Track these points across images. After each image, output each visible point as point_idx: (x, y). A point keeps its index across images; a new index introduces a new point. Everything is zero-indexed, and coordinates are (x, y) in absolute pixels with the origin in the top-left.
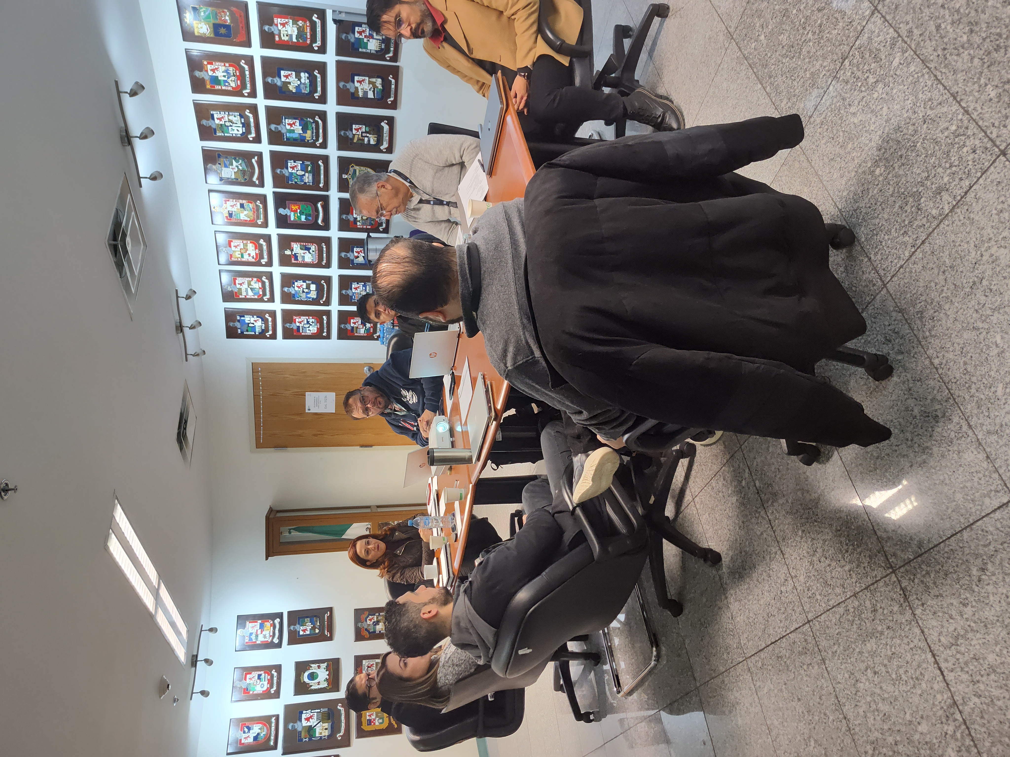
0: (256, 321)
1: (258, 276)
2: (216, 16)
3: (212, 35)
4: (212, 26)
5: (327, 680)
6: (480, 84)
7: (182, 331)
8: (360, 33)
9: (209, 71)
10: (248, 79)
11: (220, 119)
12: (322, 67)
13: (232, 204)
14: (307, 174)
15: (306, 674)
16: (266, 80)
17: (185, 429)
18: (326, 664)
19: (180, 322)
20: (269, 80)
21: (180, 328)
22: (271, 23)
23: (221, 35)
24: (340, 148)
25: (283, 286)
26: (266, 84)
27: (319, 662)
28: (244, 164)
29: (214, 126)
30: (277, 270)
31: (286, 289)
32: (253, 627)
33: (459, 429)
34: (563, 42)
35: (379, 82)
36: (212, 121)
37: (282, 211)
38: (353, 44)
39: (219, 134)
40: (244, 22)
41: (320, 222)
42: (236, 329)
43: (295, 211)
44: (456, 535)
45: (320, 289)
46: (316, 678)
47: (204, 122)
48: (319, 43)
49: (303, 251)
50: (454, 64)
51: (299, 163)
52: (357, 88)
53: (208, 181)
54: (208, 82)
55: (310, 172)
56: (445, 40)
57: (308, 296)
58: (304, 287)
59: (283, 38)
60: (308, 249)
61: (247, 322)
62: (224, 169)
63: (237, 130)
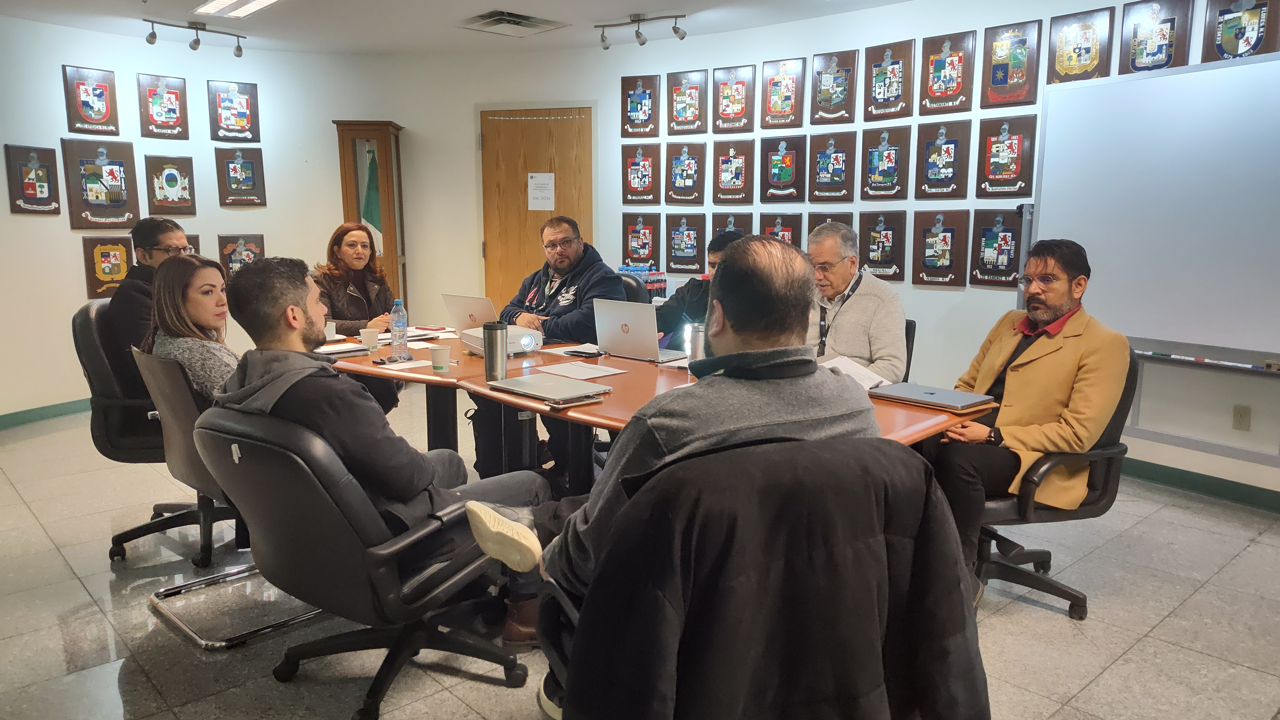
0: (644, 112)
1: (701, 116)
2: (1018, 66)
3: (994, 62)
4: (1005, 62)
5: (166, 198)
6: (972, 383)
7: (633, 21)
8: (1004, 239)
9: (951, 59)
10: (942, 105)
11: (893, 71)
12: (960, 194)
13: (790, 87)
14: (829, 176)
15: (175, 172)
16: (942, 127)
17: (509, 22)
18: (188, 197)
19: (644, 20)
20: (943, 130)
21: (637, 19)
22: (1011, 132)
23: (995, 73)
24: (863, 216)
25: (690, 146)
26: (937, 126)
27: (191, 188)
28: (838, 100)
29: (884, 64)
30: (709, 139)
31: (685, 149)
32: (240, 103)
33: (526, 364)
34: (1037, 485)
35: (947, 263)
36: (890, 63)
37: (783, 145)
38: (991, 230)
39: (875, 71)
40: (1012, 100)
41: (772, 191)
42: (634, 89)
43: (783, 161)
44: (384, 363)
45: (686, 190)
46: (169, 186)
47: (889, 53)
48: (990, 189)
49: (734, 170)
50: (994, 348)
51: (841, 166)
52: (936, 235)
53: (816, 58)
54: (937, 57)
55: (832, 179)
56: (1026, 337)
57: (678, 177)
58: (689, 172)
59: (994, 146)
60: (737, 176)
61: (643, 102)
62: (832, 76)
63: (880, 93)
